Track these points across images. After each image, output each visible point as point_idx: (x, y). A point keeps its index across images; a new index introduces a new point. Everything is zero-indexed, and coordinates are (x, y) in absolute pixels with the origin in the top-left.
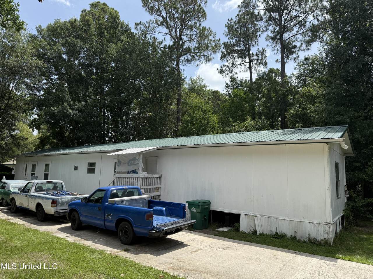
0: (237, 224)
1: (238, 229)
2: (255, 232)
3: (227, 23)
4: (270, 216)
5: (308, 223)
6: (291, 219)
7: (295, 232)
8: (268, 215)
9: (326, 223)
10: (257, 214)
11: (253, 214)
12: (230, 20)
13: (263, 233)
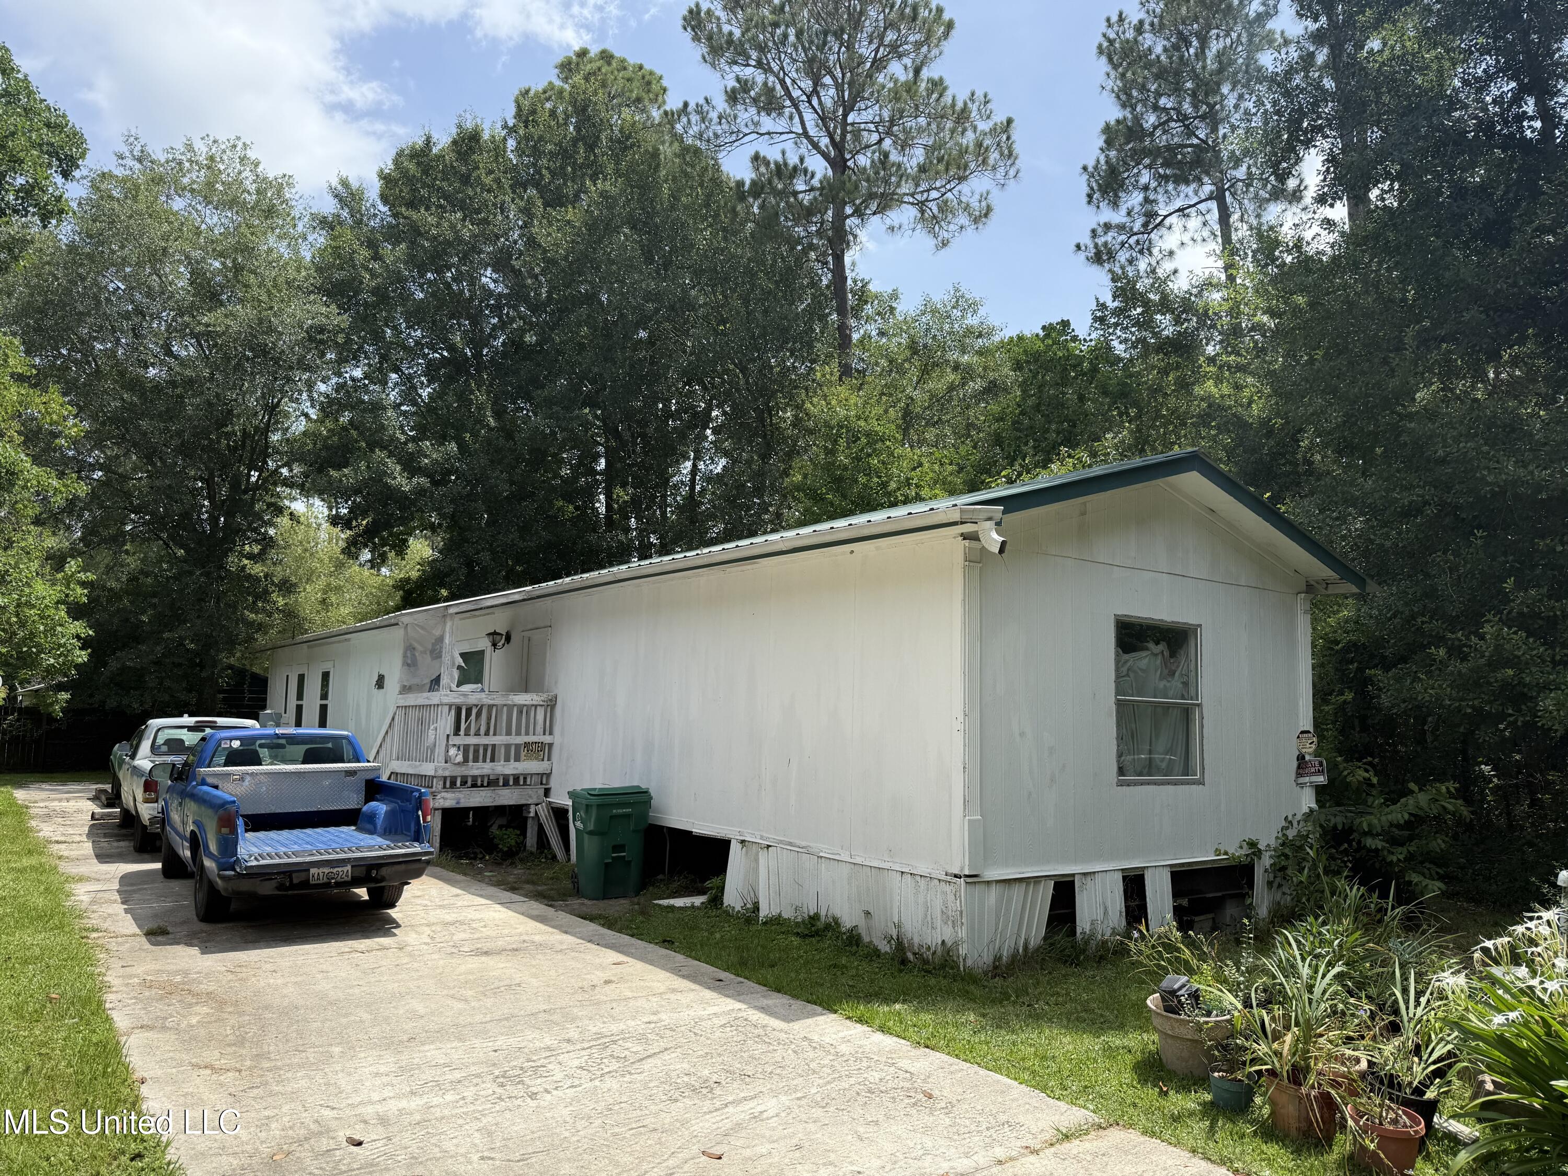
0: (715, 881)
1: (717, 900)
2: (756, 908)
3: (1104, 35)
4: (804, 844)
5: (899, 874)
6: (858, 860)
7: (868, 913)
8: (798, 842)
9: (951, 875)
10: (771, 837)
11: (762, 838)
12: (1114, 19)
13: (780, 915)
